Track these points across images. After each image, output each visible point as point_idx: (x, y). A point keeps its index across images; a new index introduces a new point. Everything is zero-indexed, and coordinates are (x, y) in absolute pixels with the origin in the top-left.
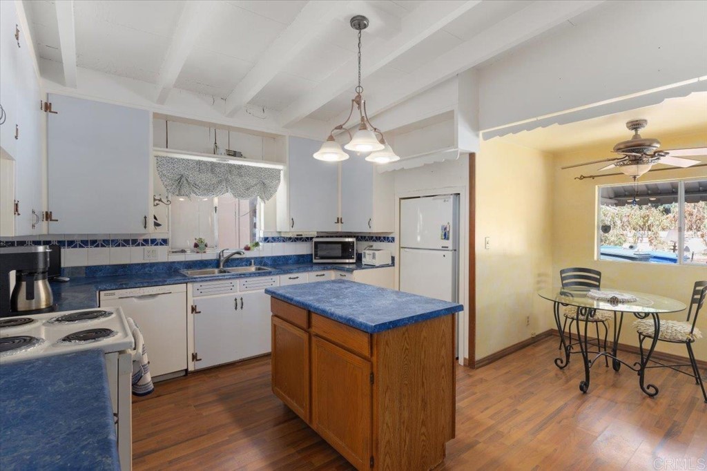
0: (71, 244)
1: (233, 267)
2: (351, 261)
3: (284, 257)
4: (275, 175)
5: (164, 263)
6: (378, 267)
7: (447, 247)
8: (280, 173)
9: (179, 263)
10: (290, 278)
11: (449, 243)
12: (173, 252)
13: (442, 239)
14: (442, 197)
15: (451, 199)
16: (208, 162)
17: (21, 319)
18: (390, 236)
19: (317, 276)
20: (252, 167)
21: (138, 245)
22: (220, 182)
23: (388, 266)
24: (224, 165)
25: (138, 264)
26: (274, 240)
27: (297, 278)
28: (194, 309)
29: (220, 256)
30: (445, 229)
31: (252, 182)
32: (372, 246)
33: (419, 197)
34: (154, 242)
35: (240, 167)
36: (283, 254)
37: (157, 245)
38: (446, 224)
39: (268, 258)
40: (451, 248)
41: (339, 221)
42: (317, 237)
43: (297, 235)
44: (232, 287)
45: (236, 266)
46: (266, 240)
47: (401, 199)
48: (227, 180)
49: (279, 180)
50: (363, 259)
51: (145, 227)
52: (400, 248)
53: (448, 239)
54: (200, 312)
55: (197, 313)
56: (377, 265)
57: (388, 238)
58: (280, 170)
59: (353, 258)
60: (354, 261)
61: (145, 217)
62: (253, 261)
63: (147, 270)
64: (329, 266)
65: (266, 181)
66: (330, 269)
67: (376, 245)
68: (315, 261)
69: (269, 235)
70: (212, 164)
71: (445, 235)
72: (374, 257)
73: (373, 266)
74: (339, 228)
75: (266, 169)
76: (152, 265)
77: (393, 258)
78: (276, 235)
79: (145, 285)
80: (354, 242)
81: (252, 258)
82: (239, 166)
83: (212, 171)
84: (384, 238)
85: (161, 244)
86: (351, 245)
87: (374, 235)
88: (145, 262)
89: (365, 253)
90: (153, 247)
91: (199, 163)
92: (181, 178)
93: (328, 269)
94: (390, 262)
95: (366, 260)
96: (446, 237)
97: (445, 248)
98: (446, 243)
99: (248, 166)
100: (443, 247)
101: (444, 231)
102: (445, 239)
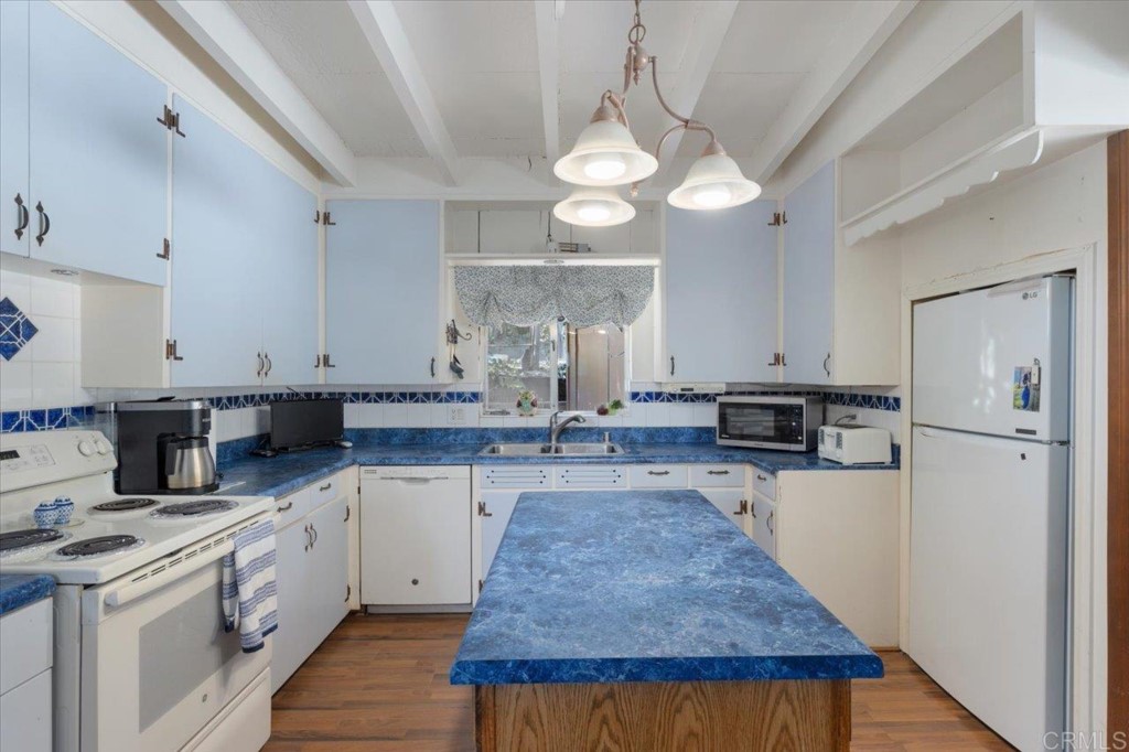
0: (356, 397)
1: (575, 442)
2: (794, 447)
3: (669, 429)
4: (642, 277)
5: (473, 429)
6: (848, 468)
7: (1033, 432)
8: (652, 274)
9: (495, 430)
10: (651, 473)
11: (1040, 421)
12: (491, 413)
13: (1016, 407)
14: (1017, 285)
15: (1047, 289)
16: (528, 267)
17: (139, 500)
18: (891, 394)
19: (711, 473)
20: (600, 267)
21: (440, 401)
22: (546, 299)
23: (880, 466)
24: (552, 270)
25: (440, 429)
26: (649, 397)
27: (666, 473)
28: (482, 509)
29: (551, 423)
30: (1027, 378)
31: (601, 293)
32: (854, 417)
33: (957, 293)
34: (461, 397)
35: (580, 270)
36: (668, 425)
37: (464, 401)
38: (1028, 364)
39: (638, 430)
40: (1044, 433)
41: (778, 360)
42: (728, 394)
43: (683, 390)
44: (543, 479)
45: (581, 441)
46: (635, 396)
47: (913, 303)
48: (557, 294)
49: (652, 286)
50: (821, 448)
51: (433, 375)
52: (913, 424)
53: (1035, 407)
54: (490, 515)
55: (485, 515)
56: (846, 462)
57: (886, 399)
58: (651, 269)
59: (801, 442)
60: (803, 448)
61: (433, 360)
62: (607, 434)
63: (451, 438)
64: (738, 455)
65: (627, 291)
66: (742, 462)
67: (863, 414)
68: (720, 442)
69: (642, 390)
70: (534, 270)
71: (1026, 395)
72: (839, 444)
73: (835, 465)
74: (779, 376)
75: (625, 267)
76: (458, 431)
77: (896, 450)
78: (654, 389)
79: (413, 462)
80: (802, 406)
81: (607, 429)
82: (577, 267)
83: (535, 281)
84: (879, 398)
85: (471, 401)
86: (796, 411)
87: (860, 392)
88: (448, 426)
89: (823, 431)
90: (460, 405)
91: (514, 270)
92: (487, 298)
93: (734, 461)
94: (888, 459)
95: (826, 449)
96: (1029, 400)
97: (1026, 433)
98: (1028, 419)
99: (594, 267)
100: (1018, 431)
101: (1022, 385)
102: (1025, 407)
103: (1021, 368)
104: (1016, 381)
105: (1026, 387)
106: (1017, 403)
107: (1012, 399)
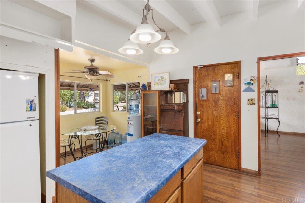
7: (34, 117)
53: (35, 110)
97: (32, 119)
100: (28, 118)
101: (29, 104)
102: (31, 110)
103: (29, 100)
104: (27, 103)
105: (31, 105)
106: (28, 110)
107: (25, 109)
